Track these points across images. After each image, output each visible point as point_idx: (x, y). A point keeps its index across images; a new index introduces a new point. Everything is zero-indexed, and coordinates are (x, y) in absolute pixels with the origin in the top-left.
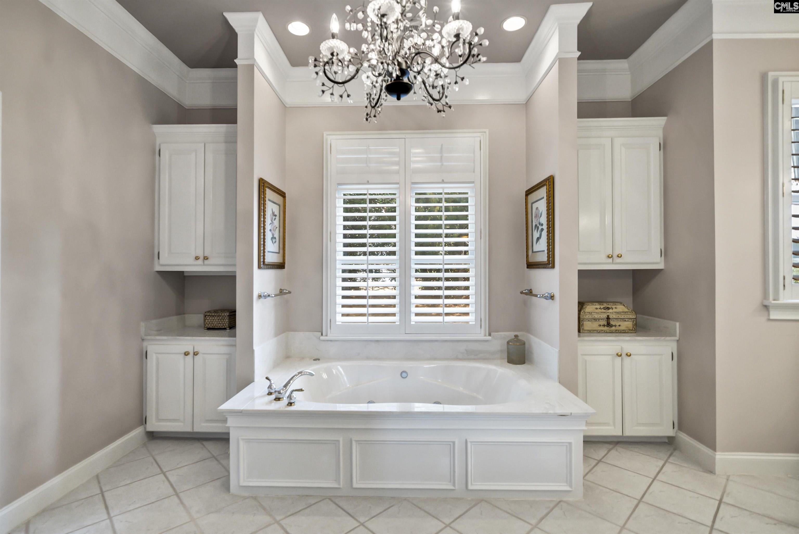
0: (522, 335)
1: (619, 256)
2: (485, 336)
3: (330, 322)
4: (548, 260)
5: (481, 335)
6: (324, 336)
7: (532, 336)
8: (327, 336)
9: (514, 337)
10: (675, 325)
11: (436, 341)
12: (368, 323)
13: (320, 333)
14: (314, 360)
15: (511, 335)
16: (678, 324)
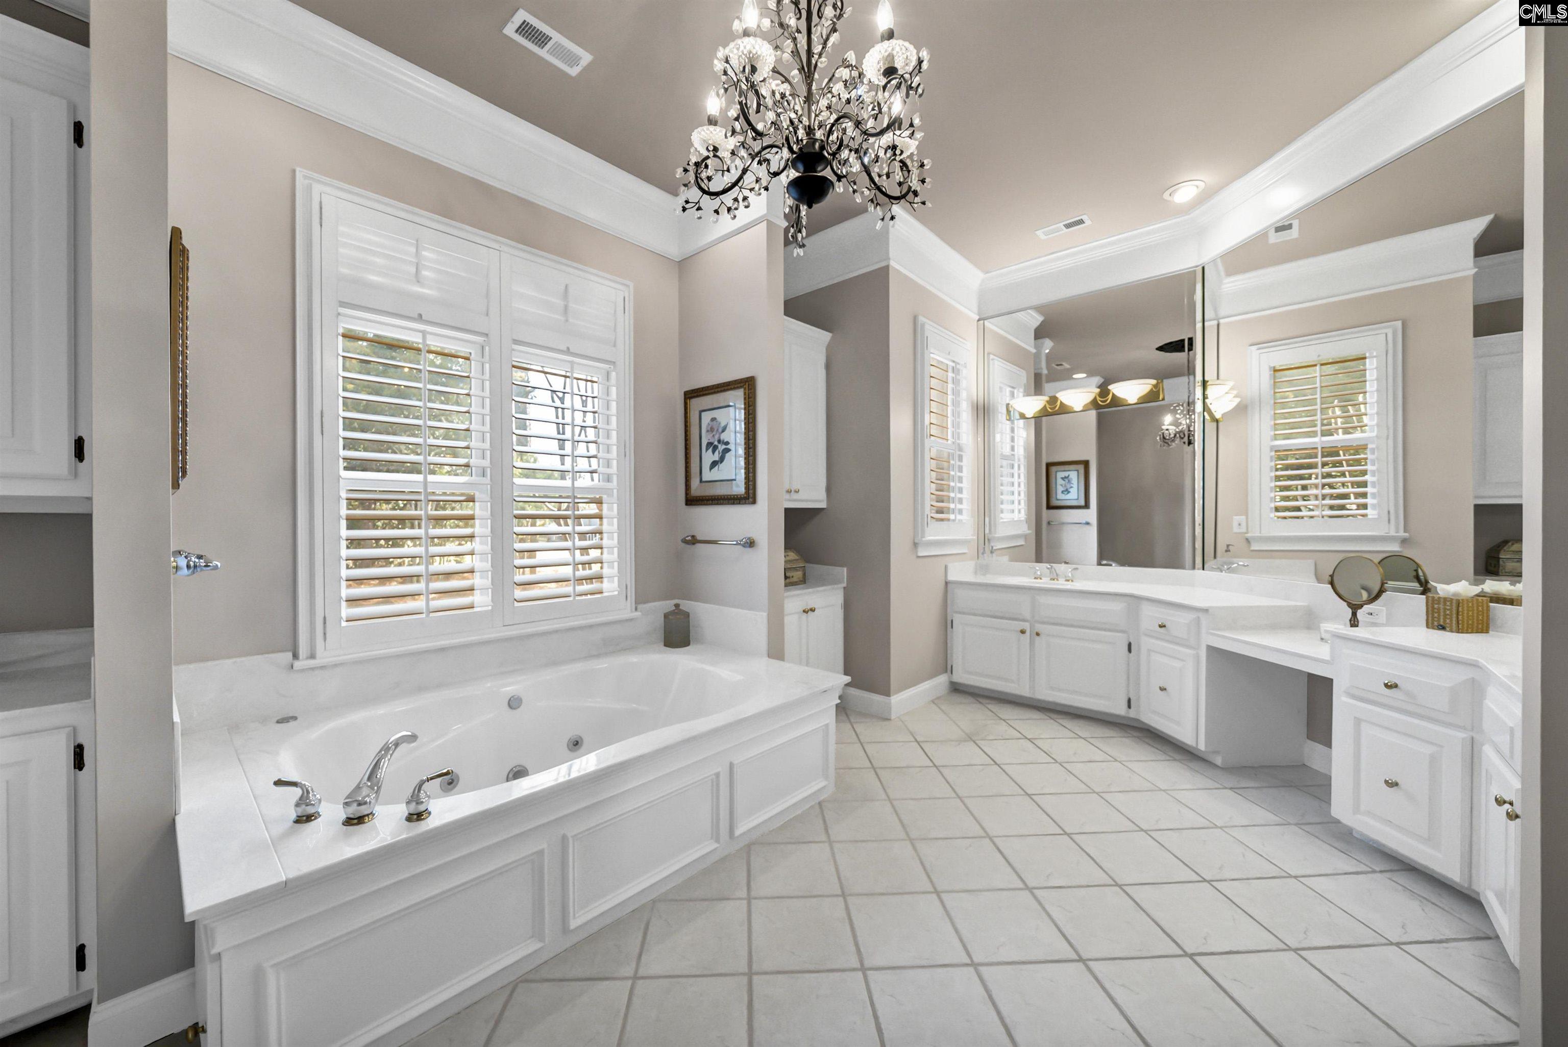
0: (686, 605)
1: (797, 492)
2: (632, 612)
3: (325, 623)
4: (746, 493)
5: (626, 610)
6: (303, 660)
7: (701, 605)
8: (312, 656)
9: (674, 608)
10: (843, 571)
11: (556, 631)
12: (428, 615)
13: (290, 655)
14: (278, 722)
15: (668, 605)
16: (845, 569)
